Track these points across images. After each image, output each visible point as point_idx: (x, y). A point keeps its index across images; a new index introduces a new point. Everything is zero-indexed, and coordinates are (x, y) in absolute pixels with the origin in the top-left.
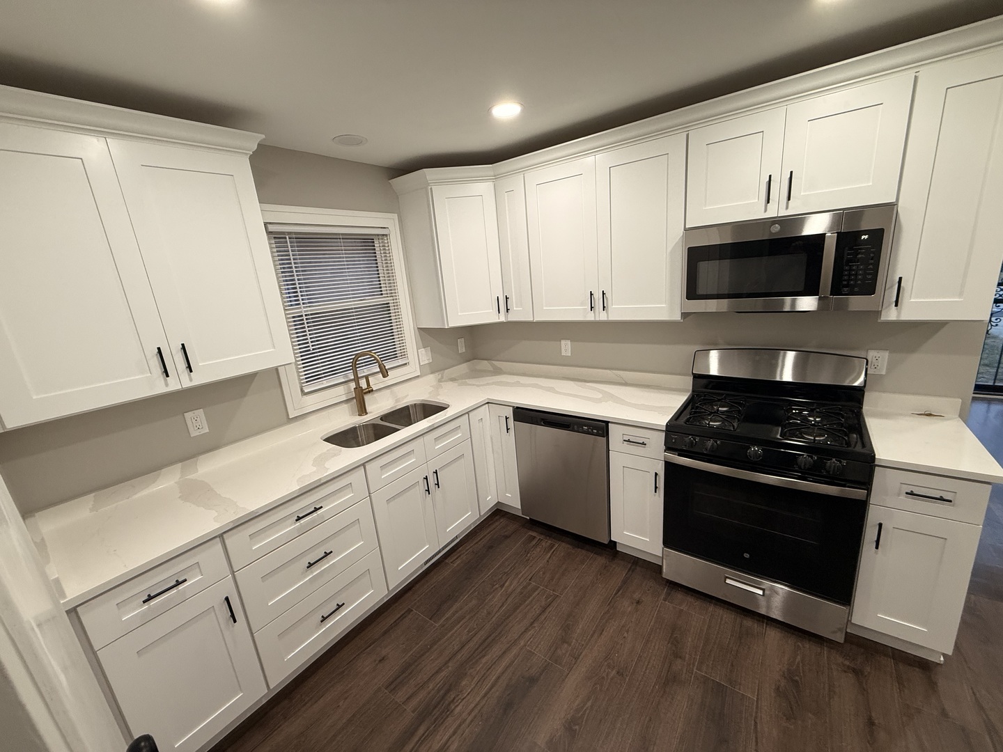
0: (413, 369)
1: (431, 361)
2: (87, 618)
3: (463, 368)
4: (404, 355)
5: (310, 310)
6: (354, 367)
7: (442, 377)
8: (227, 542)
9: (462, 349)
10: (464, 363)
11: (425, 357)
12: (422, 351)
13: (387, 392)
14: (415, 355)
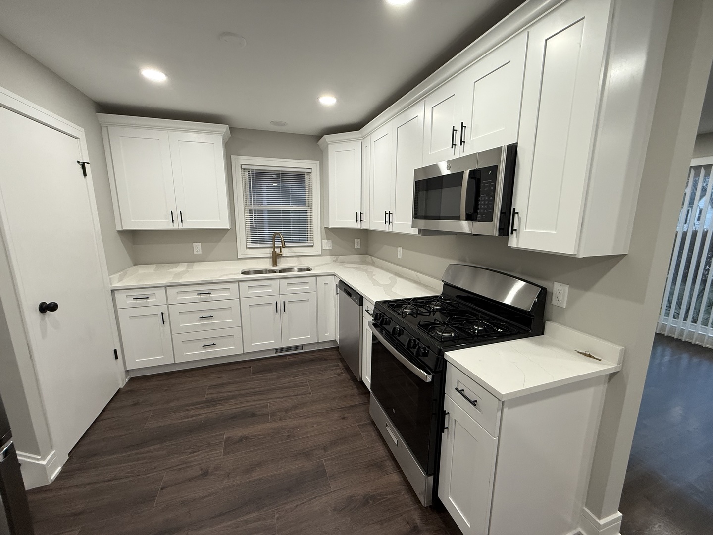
0: (317, 250)
1: (331, 248)
2: (118, 295)
3: (356, 257)
4: (312, 241)
5: (257, 207)
6: (274, 241)
7: (337, 259)
8: (168, 290)
9: (357, 245)
10: (357, 254)
11: (327, 245)
12: (325, 241)
13: (296, 258)
14: (319, 242)
